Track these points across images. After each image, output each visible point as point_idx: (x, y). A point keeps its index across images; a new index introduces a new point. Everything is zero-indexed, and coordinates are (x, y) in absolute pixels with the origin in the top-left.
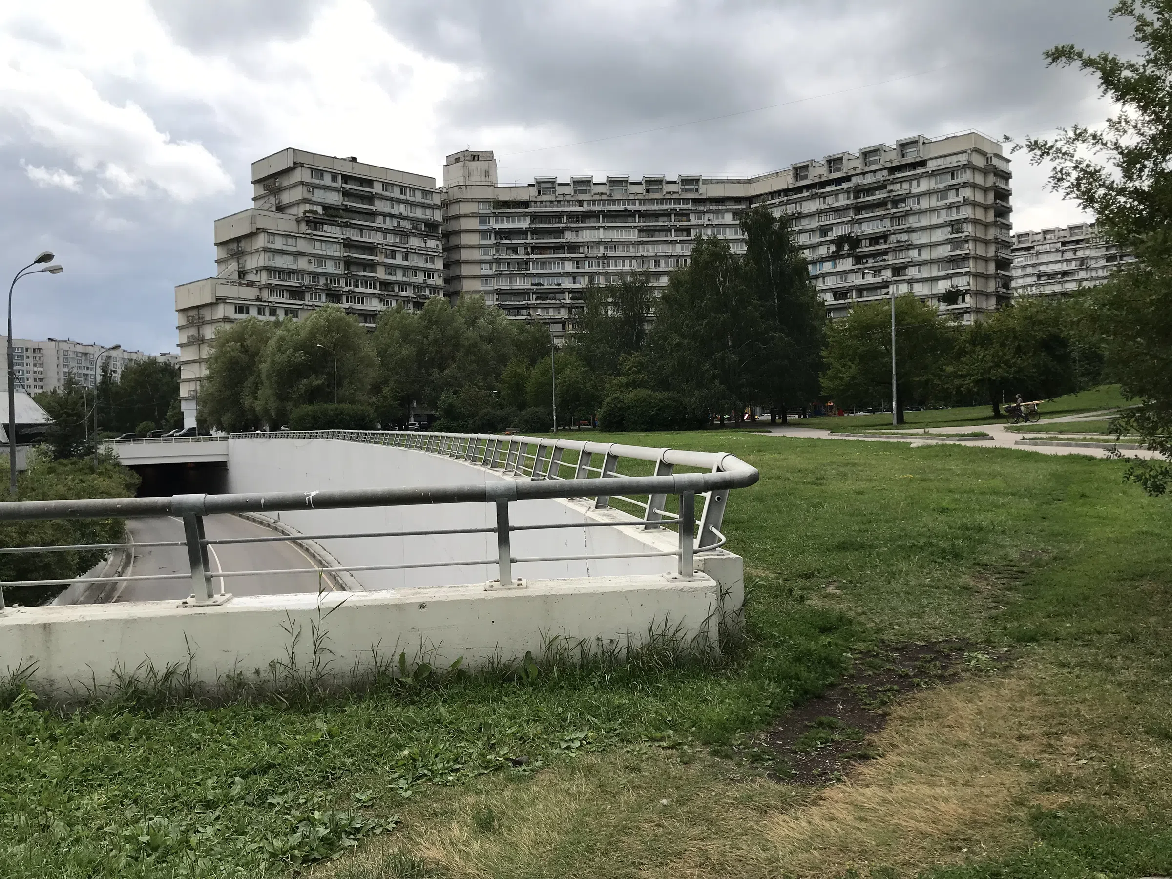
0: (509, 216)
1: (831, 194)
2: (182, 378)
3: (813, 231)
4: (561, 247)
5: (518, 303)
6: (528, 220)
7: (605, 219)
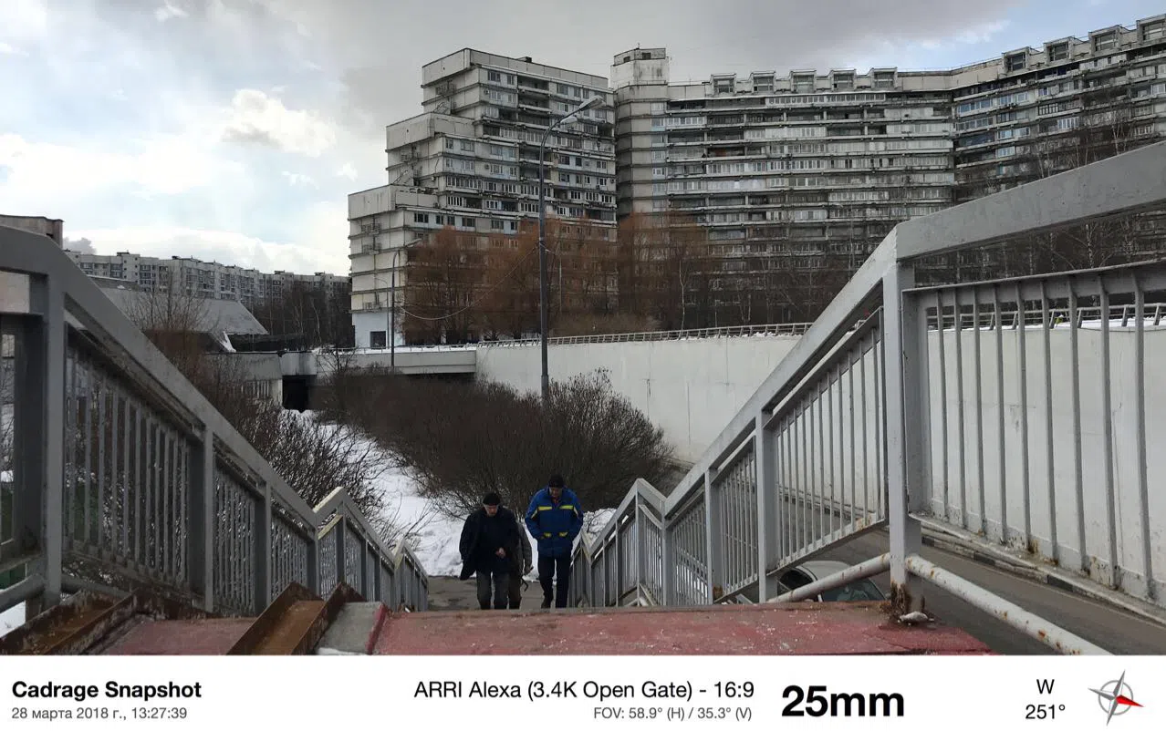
0: (683, 117)
1: (1052, 83)
2: (354, 290)
3: (1030, 125)
4: (740, 148)
5: (692, 209)
6: (704, 120)
7: (789, 117)
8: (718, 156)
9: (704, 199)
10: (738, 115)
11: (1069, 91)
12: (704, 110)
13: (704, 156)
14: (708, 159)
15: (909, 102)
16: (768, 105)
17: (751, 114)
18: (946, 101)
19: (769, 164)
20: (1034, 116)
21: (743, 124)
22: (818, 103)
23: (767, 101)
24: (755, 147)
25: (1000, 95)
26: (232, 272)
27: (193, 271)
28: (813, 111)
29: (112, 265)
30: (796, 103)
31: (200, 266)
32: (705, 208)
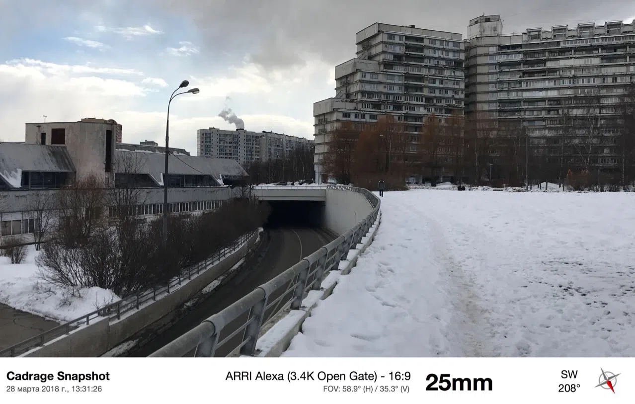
0: (508, 54)
2: (315, 152)
4: (543, 72)
5: (513, 108)
6: (521, 56)
7: (576, 53)
8: (530, 77)
9: (520, 102)
10: (543, 52)
12: (521, 50)
13: (520, 77)
14: (523, 79)
16: (562, 45)
17: (550, 51)
19: (562, 81)
21: (545, 58)
22: (596, 43)
23: (561, 43)
24: (553, 70)
27: (272, 138)
28: (592, 48)
32: (520, 107)
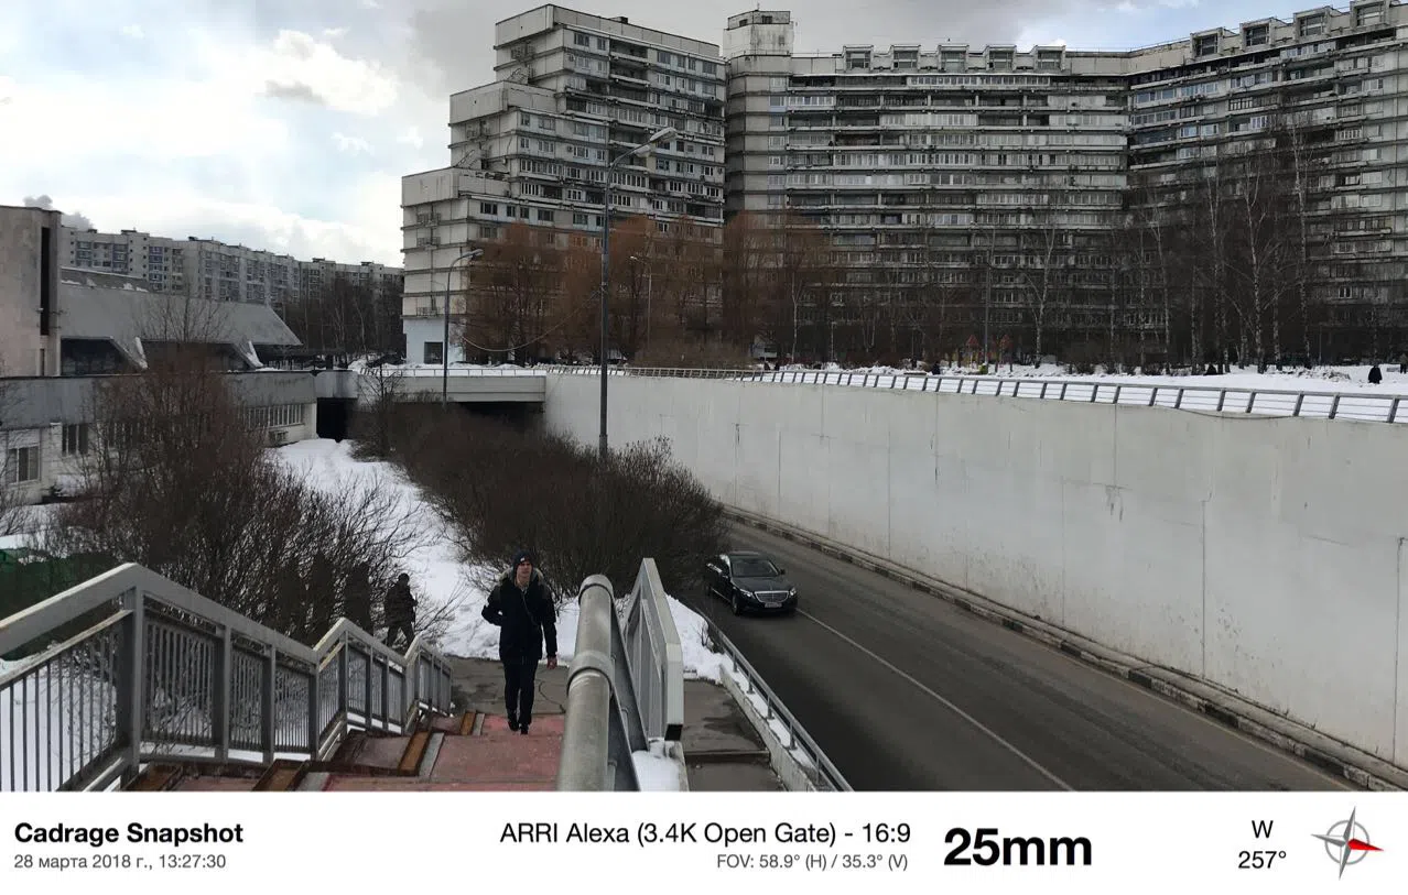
0: (808, 96)
1: (1247, 73)
2: (405, 291)
3: (1220, 122)
4: (874, 137)
5: (815, 208)
6: (833, 100)
7: (935, 102)
8: (847, 144)
9: (829, 196)
10: (874, 96)
11: (1266, 84)
12: (833, 88)
13: (831, 144)
14: (836, 148)
15: (1077, 88)
16: (910, 85)
17: (889, 95)
18: (1122, 88)
19: (908, 157)
20: (1223, 112)
21: (879, 108)
22: (969, 86)
23: (909, 80)
24: (891, 135)
25: (1184, 84)
26: (261, 258)
27: (213, 255)
28: (964, 94)
29: (115, 245)
30: (944, 84)
31: (223, 250)
32: (830, 207)
